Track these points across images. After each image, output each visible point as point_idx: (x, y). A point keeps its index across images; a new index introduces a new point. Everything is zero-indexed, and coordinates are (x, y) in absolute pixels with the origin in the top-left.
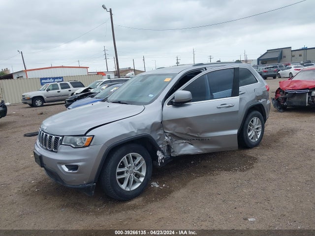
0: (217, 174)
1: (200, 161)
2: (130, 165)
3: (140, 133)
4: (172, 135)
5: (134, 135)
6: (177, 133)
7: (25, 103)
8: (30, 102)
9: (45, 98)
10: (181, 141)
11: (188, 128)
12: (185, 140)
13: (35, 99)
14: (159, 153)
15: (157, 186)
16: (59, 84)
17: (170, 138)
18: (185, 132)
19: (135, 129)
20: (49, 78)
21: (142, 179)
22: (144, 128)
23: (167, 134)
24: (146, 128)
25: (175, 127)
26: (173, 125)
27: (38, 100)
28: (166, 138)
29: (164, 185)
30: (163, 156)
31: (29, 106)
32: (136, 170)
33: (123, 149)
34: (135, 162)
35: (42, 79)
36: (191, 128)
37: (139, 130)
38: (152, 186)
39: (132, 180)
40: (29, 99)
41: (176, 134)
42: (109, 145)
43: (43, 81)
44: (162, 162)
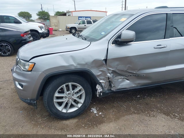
0: (154, 116)
1: (145, 97)
2: (70, 92)
3: (79, 67)
4: (114, 72)
5: (73, 68)
6: (119, 70)
7: (67, 30)
8: (69, 30)
9: (77, 28)
10: (120, 77)
11: (129, 65)
12: (124, 76)
13: (72, 28)
14: (98, 87)
15: (95, 112)
16: (86, 21)
17: (112, 75)
18: (125, 69)
19: (75, 63)
20: (83, 17)
21: (80, 105)
22: (84, 63)
23: (110, 72)
24: (86, 64)
25: (118, 65)
26: (116, 63)
27: (73, 29)
28: (109, 75)
29: (100, 113)
30: (101, 90)
31: (69, 32)
32: (75, 97)
33: (63, 79)
34: (74, 91)
35: (79, 17)
36: (130, 66)
37: (79, 64)
38: (91, 110)
39: (70, 104)
40: (69, 28)
41: (117, 71)
42: (48, 73)
43: (80, 18)
44: (100, 94)
